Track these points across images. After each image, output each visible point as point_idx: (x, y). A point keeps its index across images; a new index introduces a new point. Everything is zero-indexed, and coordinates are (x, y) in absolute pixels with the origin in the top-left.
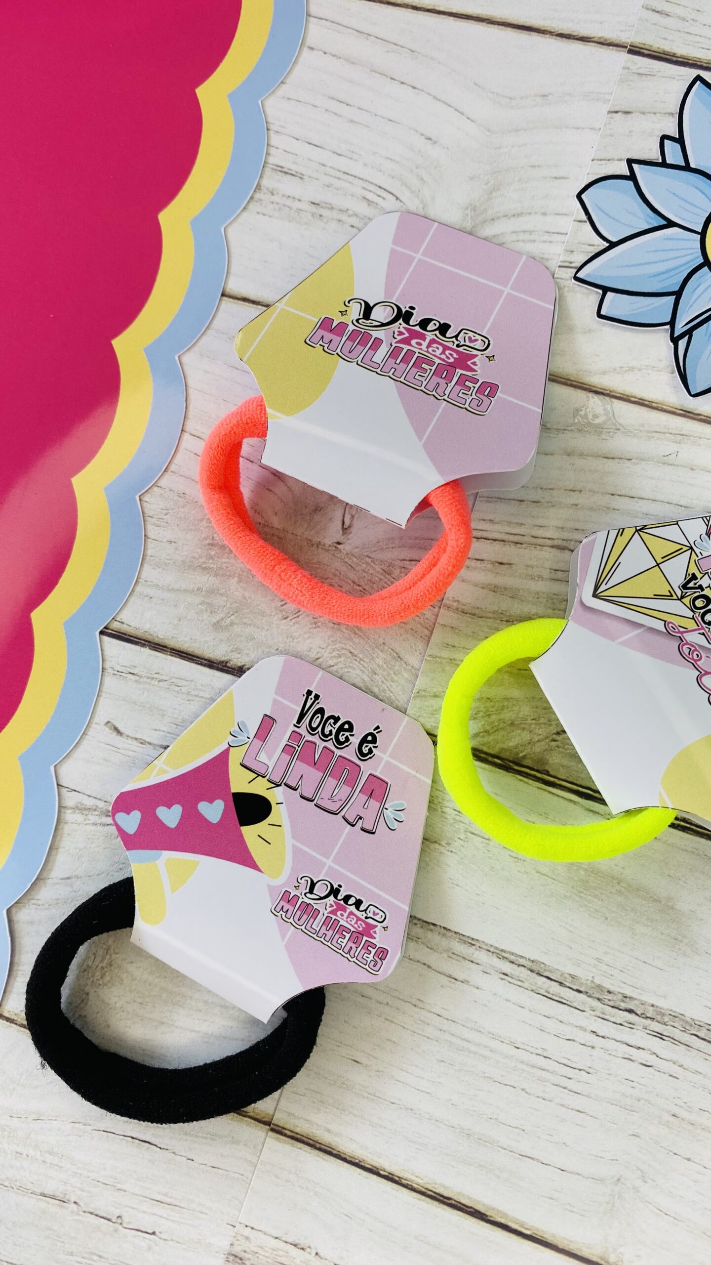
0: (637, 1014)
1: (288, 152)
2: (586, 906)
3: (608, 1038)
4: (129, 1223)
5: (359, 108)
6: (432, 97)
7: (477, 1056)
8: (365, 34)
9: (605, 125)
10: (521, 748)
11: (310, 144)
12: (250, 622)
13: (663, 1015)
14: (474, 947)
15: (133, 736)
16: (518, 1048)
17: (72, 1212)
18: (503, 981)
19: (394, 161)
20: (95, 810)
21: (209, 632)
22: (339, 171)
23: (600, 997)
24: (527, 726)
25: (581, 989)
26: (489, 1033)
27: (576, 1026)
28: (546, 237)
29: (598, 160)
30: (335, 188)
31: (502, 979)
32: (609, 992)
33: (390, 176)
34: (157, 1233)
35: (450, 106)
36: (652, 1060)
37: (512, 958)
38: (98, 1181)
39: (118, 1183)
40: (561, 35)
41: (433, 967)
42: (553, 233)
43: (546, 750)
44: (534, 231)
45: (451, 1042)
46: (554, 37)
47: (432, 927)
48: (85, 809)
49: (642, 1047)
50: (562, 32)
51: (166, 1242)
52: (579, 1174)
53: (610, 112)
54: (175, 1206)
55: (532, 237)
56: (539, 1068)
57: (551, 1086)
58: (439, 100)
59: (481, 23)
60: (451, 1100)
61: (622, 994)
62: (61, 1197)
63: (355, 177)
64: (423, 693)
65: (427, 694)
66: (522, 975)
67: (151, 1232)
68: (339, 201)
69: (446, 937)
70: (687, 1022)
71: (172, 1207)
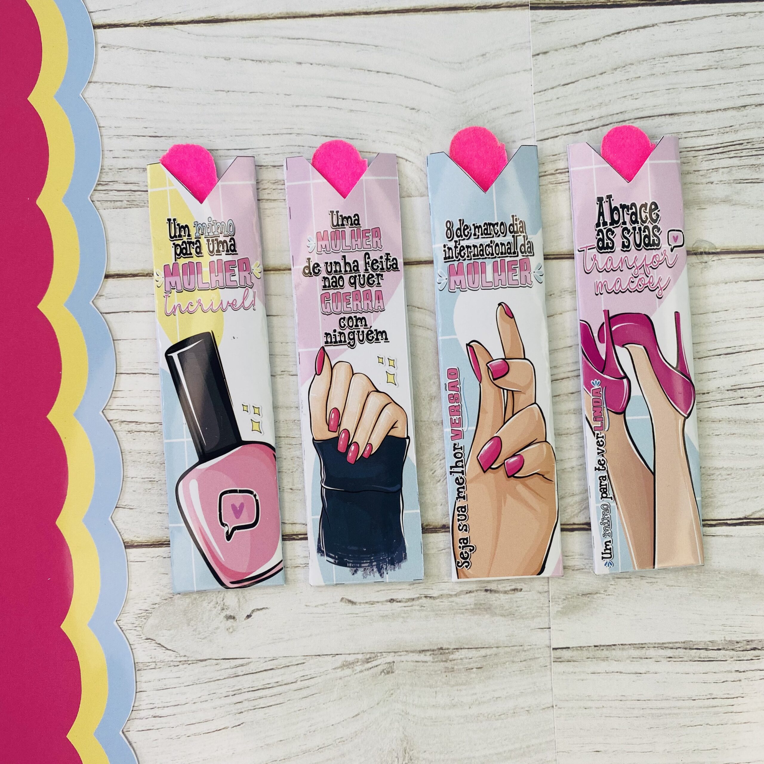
0: (759, 649)
1: (313, 147)
2: (704, 595)
3: (747, 671)
5: (353, 100)
6: (404, 77)
7: (671, 715)
8: (336, 42)
9: (534, 66)
11: (326, 136)
14: (644, 649)
15: (364, 602)
16: (695, 700)
18: (670, 662)
19: (394, 132)
20: (358, 662)
23: (733, 648)
25: (720, 648)
26: (673, 698)
27: (725, 672)
29: (537, 92)
31: (669, 661)
32: (737, 642)
33: (394, 145)
35: (418, 80)
37: (671, 645)
40: (479, 8)
41: (624, 672)
45: (652, 714)
46: (475, 10)
47: (613, 647)
48: (350, 664)
50: (479, 5)
53: (534, 56)
56: (712, 707)
57: (723, 714)
58: (410, 78)
59: (419, 13)
60: (666, 750)
61: (745, 640)
66: (680, 654)
69: (625, 650)
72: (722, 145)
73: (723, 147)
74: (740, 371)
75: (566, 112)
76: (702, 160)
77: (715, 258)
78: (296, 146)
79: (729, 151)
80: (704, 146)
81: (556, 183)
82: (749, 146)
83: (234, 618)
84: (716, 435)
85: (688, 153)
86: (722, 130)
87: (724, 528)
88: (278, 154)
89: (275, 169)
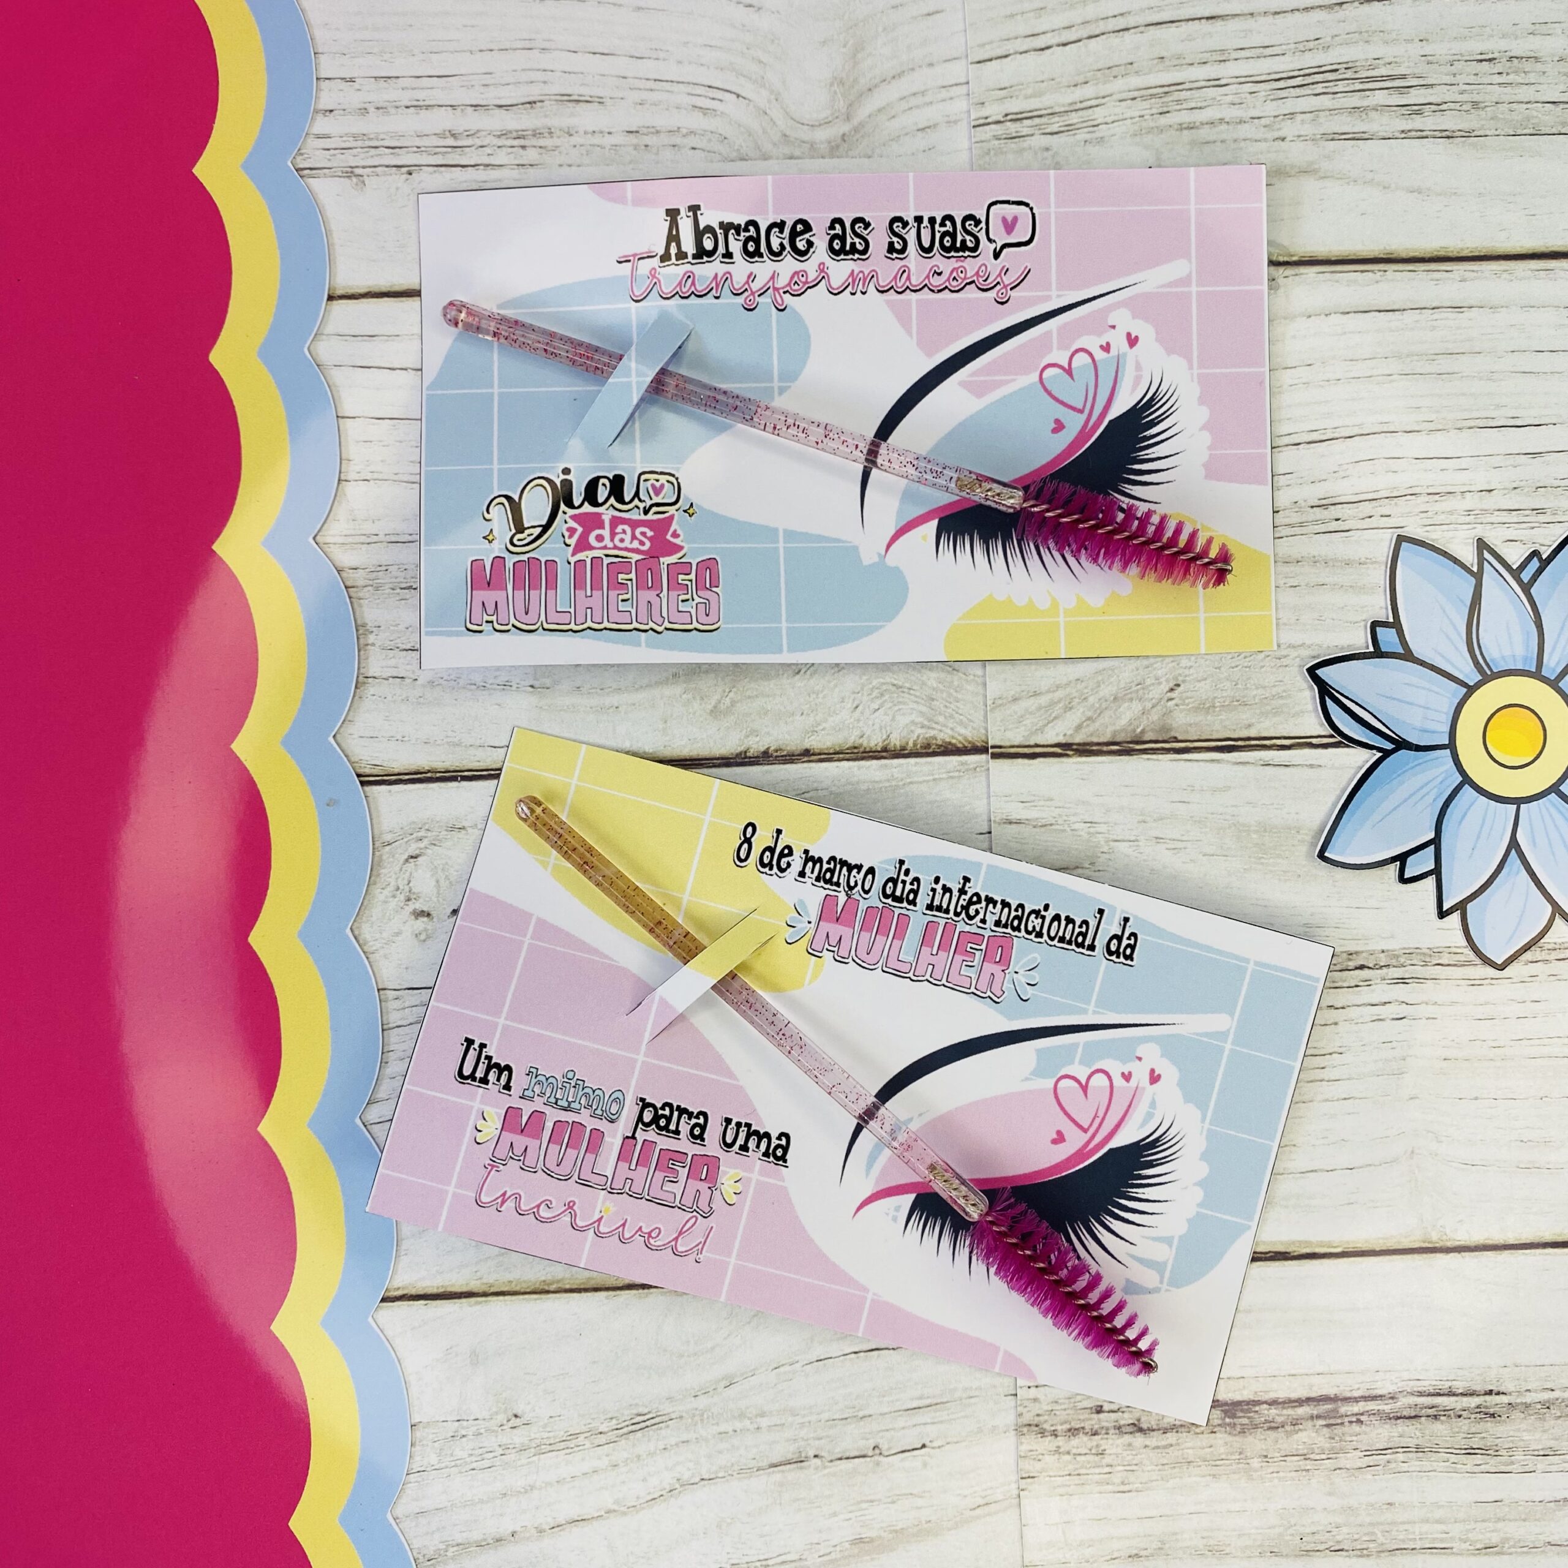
0: (1369, 968)
1: (570, 73)
2: (1271, 871)
3: (1348, 1006)
4: (889, 1449)
10: (1136, 723)
11: (594, 53)
12: (755, 693)
13: (1397, 957)
17: (816, 1468)
19: (716, 47)
21: (708, 724)
22: (647, 79)
24: (1134, 695)
28: (944, 94)
30: (651, 104)
33: (717, 68)
34: (928, 1444)
36: (1403, 1010)
38: (834, 1420)
39: (858, 1411)
42: (950, 86)
43: (1163, 716)
44: (925, 91)
49: (1387, 1001)
51: (943, 1449)
52: (1370, 1165)
54: (937, 1404)
55: (927, 99)
57: (1306, 1084)
62: (795, 1457)
63: (672, 82)
64: (1000, 702)
65: (1004, 701)
67: (920, 1446)
68: (662, 121)
70: (1424, 954)
71: (934, 1407)
72: (1302, 73)
73: (1304, 76)
74: (1335, 472)
75: (1023, 13)
76: (1264, 99)
77: (1290, 271)
78: (538, 70)
79: (1313, 84)
80: (1269, 74)
81: (1006, 139)
82: (1349, 74)
83: (429, 915)
84: (1292, 587)
85: (1241, 86)
86: (1301, 47)
87: (1307, 751)
88: (508, 84)
89: (502, 111)
